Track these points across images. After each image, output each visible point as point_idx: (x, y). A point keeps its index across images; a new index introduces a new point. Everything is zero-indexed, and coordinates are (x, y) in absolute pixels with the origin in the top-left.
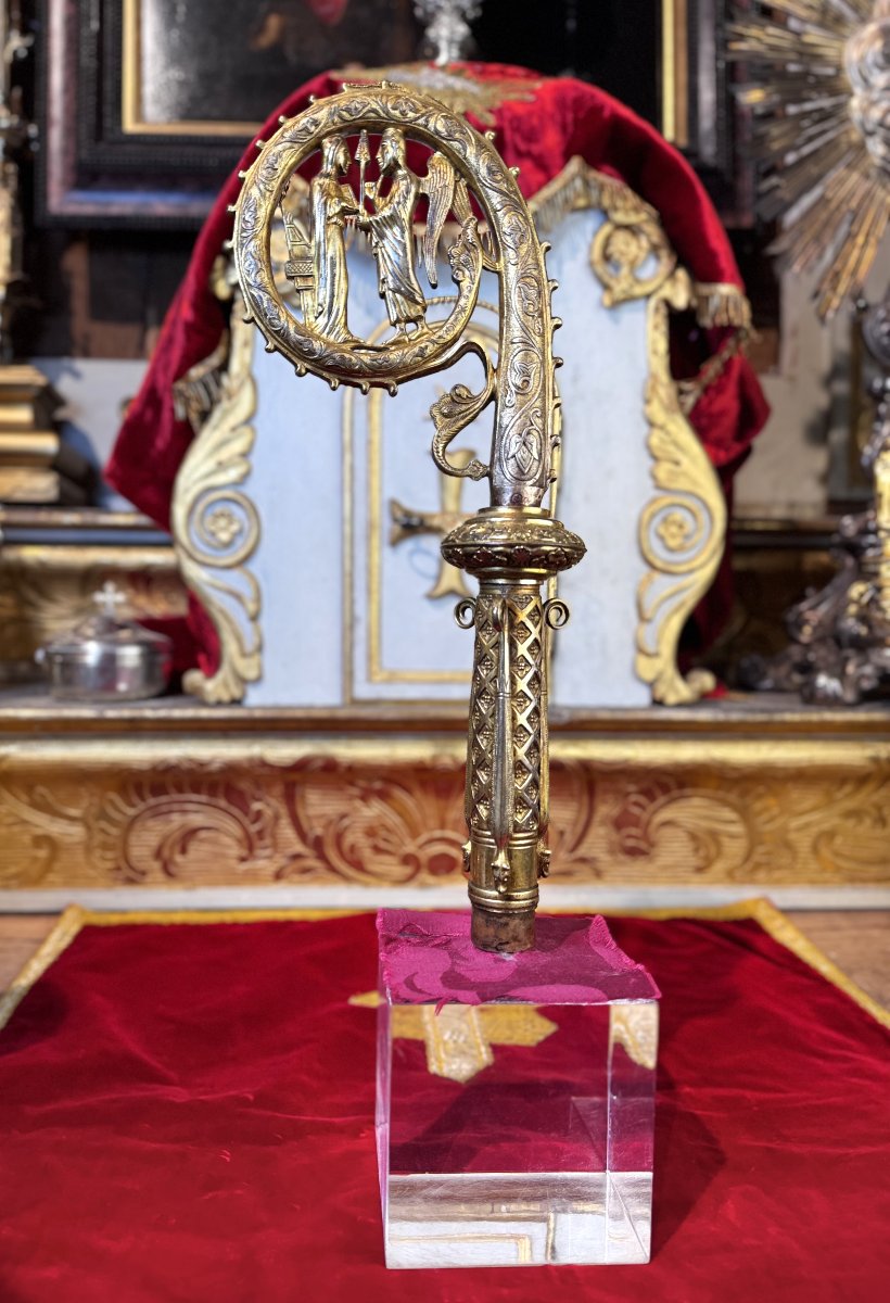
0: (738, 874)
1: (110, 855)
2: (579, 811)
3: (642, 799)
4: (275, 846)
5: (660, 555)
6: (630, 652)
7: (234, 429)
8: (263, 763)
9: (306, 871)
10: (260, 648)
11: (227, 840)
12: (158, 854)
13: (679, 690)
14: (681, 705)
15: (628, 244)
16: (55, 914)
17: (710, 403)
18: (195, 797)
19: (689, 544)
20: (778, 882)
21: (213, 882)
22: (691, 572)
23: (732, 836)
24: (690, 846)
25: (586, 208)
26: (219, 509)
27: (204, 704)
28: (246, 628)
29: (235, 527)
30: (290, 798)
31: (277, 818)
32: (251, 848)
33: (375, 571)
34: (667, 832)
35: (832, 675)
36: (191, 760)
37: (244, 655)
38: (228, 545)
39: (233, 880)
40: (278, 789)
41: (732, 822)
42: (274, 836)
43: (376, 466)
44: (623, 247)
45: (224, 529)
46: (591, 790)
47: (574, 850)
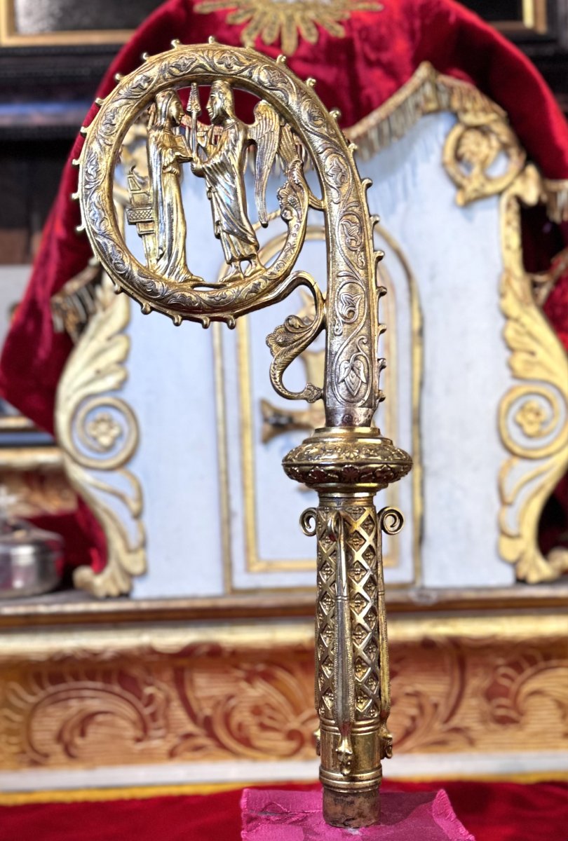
1: (14, 740)
2: (452, 685)
3: (510, 672)
4: (167, 727)
5: (519, 442)
6: (493, 535)
7: (109, 339)
8: (152, 651)
9: (198, 748)
10: (144, 544)
11: (123, 723)
12: (59, 738)
13: (542, 568)
14: (542, 583)
15: (478, 144)
18: (90, 684)
19: (546, 430)
21: (112, 762)
22: (549, 456)
24: (558, 713)
25: (437, 111)
26: (99, 414)
27: (93, 598)
28: (130, 526)
29: (115, 432)
30: (180, 682)
31: (168, 700)
32: (145, 729)
33: (249, 467)
34: (536, 700)
36: (85, 651)
37: (129, 551)
38: (109, 449)
39: (130, 759)
40: (168, 674)
42: (166, 717)
43: (245, 368)
44: (473, 147)
45: (105, 434)
46: (462, 664)
47: (447, 721)
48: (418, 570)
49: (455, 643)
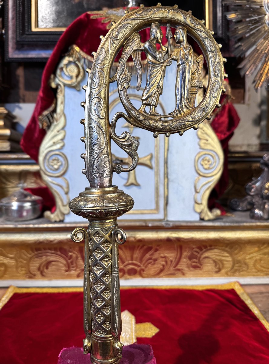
0: (229, 273)
1: (23, 269)
2: (177, 255)
3: (197, 250)
4: (77, 266)
5: (202, 171)
6: (192, 202)
7: (58, 131)
11: (61, 265)
12: (39, 269)
13: (210, 215)
14: (209, 220)
16: (7, 288)
17: (218, 120)
18: (50, 251)
19: (211, 167)
20: (243, 276)
21: (57, 278)
22: (212, 176)
23: (227, 261)
24: (214, 264)
26: (54, 158)
28: (64, 197)
29: (59, 164)
30: (81, 251)
31: (77, 258)
32: (69, 267)
34: (206, 260)
35: (260, 210)
36: (47, 240)
37: (64, 206)
38: (57, 170)
39: (63, 278)
40: (77, 249)
41: (228, 257)
42: (76, 263)
45: (56, 164)
46: (181, 248)
47: (175, 267)
48: (166, 215)
49: (178, 240)
